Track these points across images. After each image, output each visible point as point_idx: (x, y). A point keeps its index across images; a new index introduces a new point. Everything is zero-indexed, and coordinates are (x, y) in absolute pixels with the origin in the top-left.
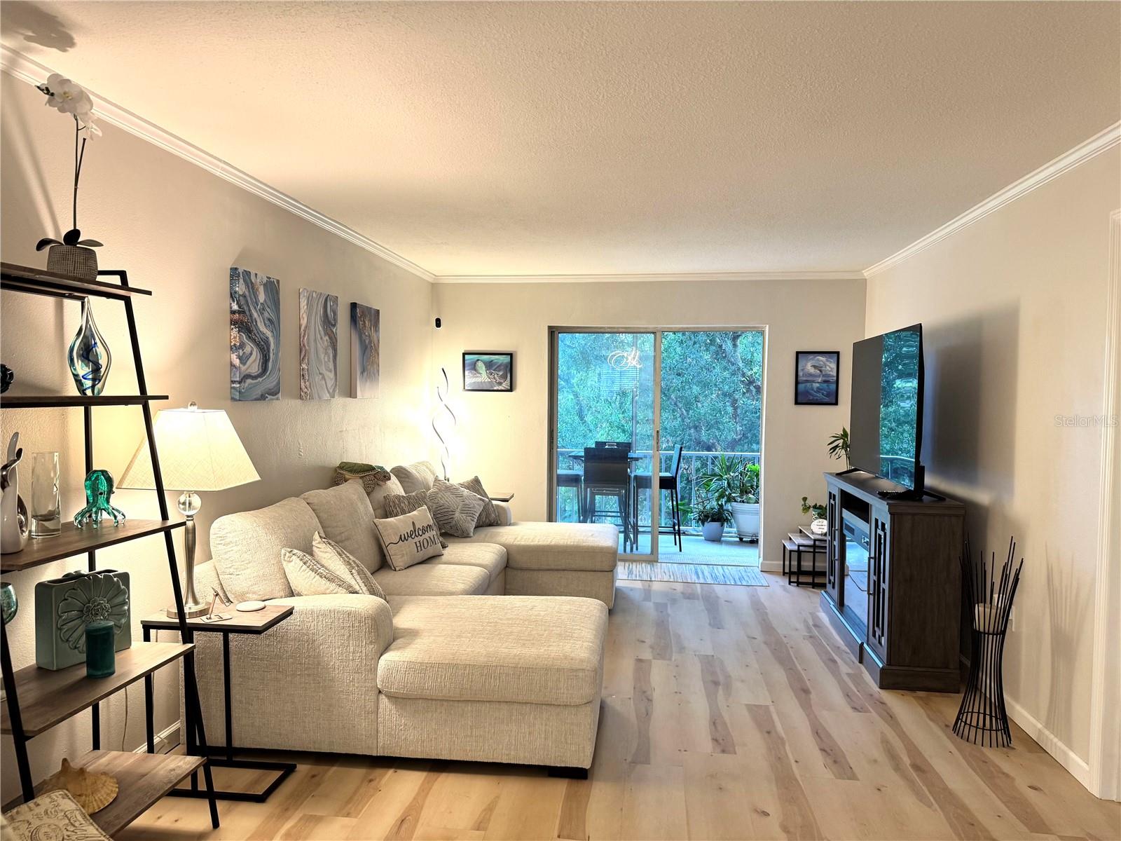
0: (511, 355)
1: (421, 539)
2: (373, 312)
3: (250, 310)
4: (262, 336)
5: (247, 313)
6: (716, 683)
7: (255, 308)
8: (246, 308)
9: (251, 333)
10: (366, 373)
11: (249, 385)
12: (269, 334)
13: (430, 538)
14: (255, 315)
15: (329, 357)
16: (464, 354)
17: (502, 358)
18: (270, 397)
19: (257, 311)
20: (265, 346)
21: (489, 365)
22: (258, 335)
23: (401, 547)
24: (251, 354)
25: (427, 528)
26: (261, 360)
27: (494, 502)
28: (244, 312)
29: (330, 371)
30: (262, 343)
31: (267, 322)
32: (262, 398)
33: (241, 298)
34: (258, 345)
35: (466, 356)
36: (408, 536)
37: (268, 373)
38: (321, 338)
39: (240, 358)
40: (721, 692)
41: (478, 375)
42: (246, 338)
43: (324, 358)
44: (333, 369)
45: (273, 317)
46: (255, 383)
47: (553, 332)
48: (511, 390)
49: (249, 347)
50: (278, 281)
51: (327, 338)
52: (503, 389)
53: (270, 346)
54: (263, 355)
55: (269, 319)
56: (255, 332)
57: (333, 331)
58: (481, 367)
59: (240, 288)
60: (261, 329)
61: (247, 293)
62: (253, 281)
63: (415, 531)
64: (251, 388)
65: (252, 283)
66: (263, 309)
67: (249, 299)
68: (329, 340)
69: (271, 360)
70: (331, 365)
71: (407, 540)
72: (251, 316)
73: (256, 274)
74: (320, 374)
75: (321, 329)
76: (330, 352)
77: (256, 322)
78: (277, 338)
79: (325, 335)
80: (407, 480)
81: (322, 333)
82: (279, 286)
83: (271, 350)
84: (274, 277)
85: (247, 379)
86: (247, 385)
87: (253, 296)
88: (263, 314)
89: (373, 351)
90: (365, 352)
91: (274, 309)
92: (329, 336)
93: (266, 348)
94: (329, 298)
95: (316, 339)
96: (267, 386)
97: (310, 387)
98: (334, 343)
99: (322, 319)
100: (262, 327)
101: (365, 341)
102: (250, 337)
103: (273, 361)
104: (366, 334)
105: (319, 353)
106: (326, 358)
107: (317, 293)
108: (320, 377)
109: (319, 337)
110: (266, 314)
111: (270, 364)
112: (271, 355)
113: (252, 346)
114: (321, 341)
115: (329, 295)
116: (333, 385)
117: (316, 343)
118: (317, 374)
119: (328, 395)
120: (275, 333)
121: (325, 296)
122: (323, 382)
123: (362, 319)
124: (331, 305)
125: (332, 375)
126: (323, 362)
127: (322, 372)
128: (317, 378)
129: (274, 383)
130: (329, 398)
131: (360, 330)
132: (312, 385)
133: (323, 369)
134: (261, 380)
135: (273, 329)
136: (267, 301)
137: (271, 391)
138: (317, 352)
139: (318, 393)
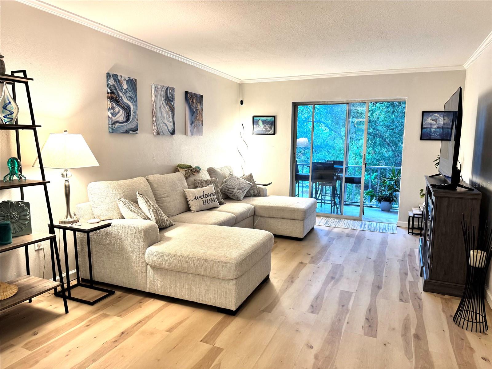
0: (274, 117)
1: (206, 199)
2: (198, 96)
3: (117, 92)
4: (125, 104)
5: (116, 93)
6: (333, 278)
7: (121, 91)
8: (115, 91)
9: (118, 102)
10: (194, 124)
11: (118, 126)
12: (130, 103)
13: (211, 199)
14: (121, 94)
15: (169, 115)
16: (253, 117)
17: (270, 119)
18: (131, 132)
19: (122, 93)
20: (128, 109)
21: (264, 122)
22: (123, 104)
23: (195, 202)
24: (119, 112)
25: (210, 194)
26: (125, 115)
27: (258, 186)
28: (114, 93)
29: (170, 122)
30: (126, 107)
31: (129, 98)
32: (127, 132)
33: (112, 86)
34: (123, 108)
35: (254, 118)
36: (199, 197)
37: (130, 121)
38: (164, 107)
39: (112, 114)
40: (332, 282)
41: (259, 127)
42: (115, 105)
43: (166, 116)
44: (172, 121)
45: (132, 96)
46: (122, 125)
47: (295, 105)
48: (274, 134)
49: (117, 109)
50: (136, 80)
51: (168, 107)
52: (270, 133)
53: (131, 109)
54: (126, 113)
55: (130, 97)
56: (121, 102)
57: (172, 104)
58: (260, 123)
59: (112, 82)
60: (125, 101)
61: (116, 84)
62: (119, 79)
63: (203, 195)
64: (119, 127)
65: (118, 80)
66: (126, 92)
67: (117, 87)
68: (169, 108)
69: (132, 115)
70: (171, 119)
71: (198, 199)
72: (118, 95)
73: (121, 76)
74: (164, 123)
75: (163, 102)
76: (170, 114)
77: (122, 98)
78: (136, 105)
79: (167, 105)
80: (214, 173)
81: (165, 105)
82: (136, 82)
83: (132, 111)
84: (133, 77)
85: (116, 123)
86: (116, 126)
87: (119, 86)
88: (126, 94)
89: (198, 114)
90: (193, 114)
91: (133, 92)
92: (169, 106)
93: (128, 110)
94: (168, 88)
95: (161, 107)
96: (129, 127)
97: (158, 129)
98: (172, 110)
99: (165, 98)
100: (125, 100)
101: (193, 109)
102: (118, 105)
103: (133, 116)
104: (194, 106)
105: (162, 114)
106: (168, 116)
107: (161, 86)
108: (164, 125)
109: (162, 106)
110: (128, 95)
111: (131, 117)
112: (132, 113)
113: (119, 108)
114: (164, 108)
115: (168, 87)
116: (172, 128)
117: (161, 109)
118: (162, 123)
119: (169, 133)
120: (134, 103)
121: (166, 87)
122: (166, 127)
123: (191, 99)
124: (170, 92)
125: (172, 124)
126: (166, 118)
127: (165, 123)
128: (162, 125)
129: (135, 126)
130: (170, 134)
131: (190, 104)
132: (159, 128)
133: (166, 121)
134: (125, 124)
135: (133, 101)
136: (128, 88)
137: (132, 130)
138: (161, 113)
139: (163, 132)
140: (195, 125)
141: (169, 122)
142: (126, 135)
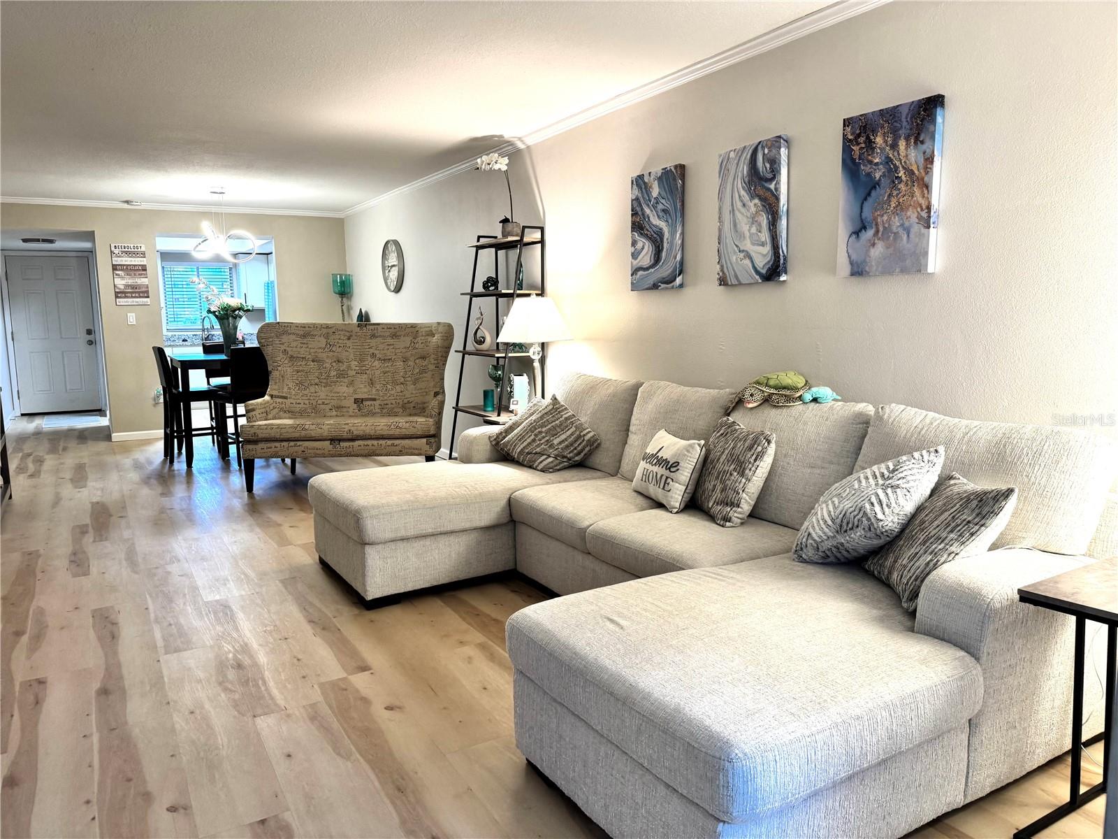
3: (642, 209)
4: (654, 229)
5: (640, 213)
7: (648, 205)
8: (638, 209)
9: (643, 230)
10: (870, 233)
11: (641, 276)
12: (663, 224)
14: (648, 211)
15: (760, 225)
18: (663, 286)
19: (649, 208)
20: (658, 238)
22: (650, 230)
24: (643, 248)
26: (654, 252)
28: (635, 214)
29: (763, 244)
30: (655, 236)
31: (662, 214)
32: (656, 286)
34: (651, 238)
37: (661, 264)
38: (744, 205)
39: (632, 254)
42: (638, 236)
43: (749, 230)
44: (768, 241)
46: (648, 274)
49: (639, 242)
50: (679, 166)
51: (756, 201)
53: (664, 236)
54: (655, 246)
56: (648, 227)
57: (769, 189)
59: (634, 193)
60: (654, 223)
61: (640, 195)
62: (646, 180)
64: (642, 279)
65: (645, 183)
69: (665, 250)
70: (765, 236)
72: (643, 214)
73: (649, 174)
75: (743, 193)
76: (764, 220)
77: (649, 218)
79: (752, 198)
81: (746, 197)
83: (665, 240)
85: (638, 271)
86: (638, 276)
87: (646, 196)
88: (656, 207)
89: (902, 186)
90: (869, 194)
91: (669, 197)
92: (761, 199)
93: (659, 240)
94: (760, 147)
95: (733, 210)
96: (660, 275)
97: (722, 270)
98: (770, 205)
99: (746, 180)
100: (655, 221)
101: (869, 175)
102: (641, 234)
103: (667, 250)
104: (877, 160)
105: (738, 226)
106: (754, 230)
107: (736, 151)
108: (742, 255)
109: (739, 204)
110: (660, 207)
111: (664, 254)
112: (665, 245)
113: (644, 241)
114: (743, 210)
115: (760, 142)
116: (769, 262)
117: (734, 215)
118: (735, 252)
119: (757, 277)
120: (670, 221)
121: (753, 147)
122: (747, 262)
123: (862, 140)
124: (764, 154)
125: (767, 249)
126: (747, 234)
127: (745, 249)
128: (734, 258)
129: (670, 271)
130: (760, 281)
131: (853, 160)
132: (725, 266)
133: (747, 245)
134: (653, 270)
135: (669, 217)
136: (661, 193)
137: (665, 280)
138: (735, 225)
139: (736, 277)
140: (877, 231)
141: (758, 245)
142: (654, 292)
